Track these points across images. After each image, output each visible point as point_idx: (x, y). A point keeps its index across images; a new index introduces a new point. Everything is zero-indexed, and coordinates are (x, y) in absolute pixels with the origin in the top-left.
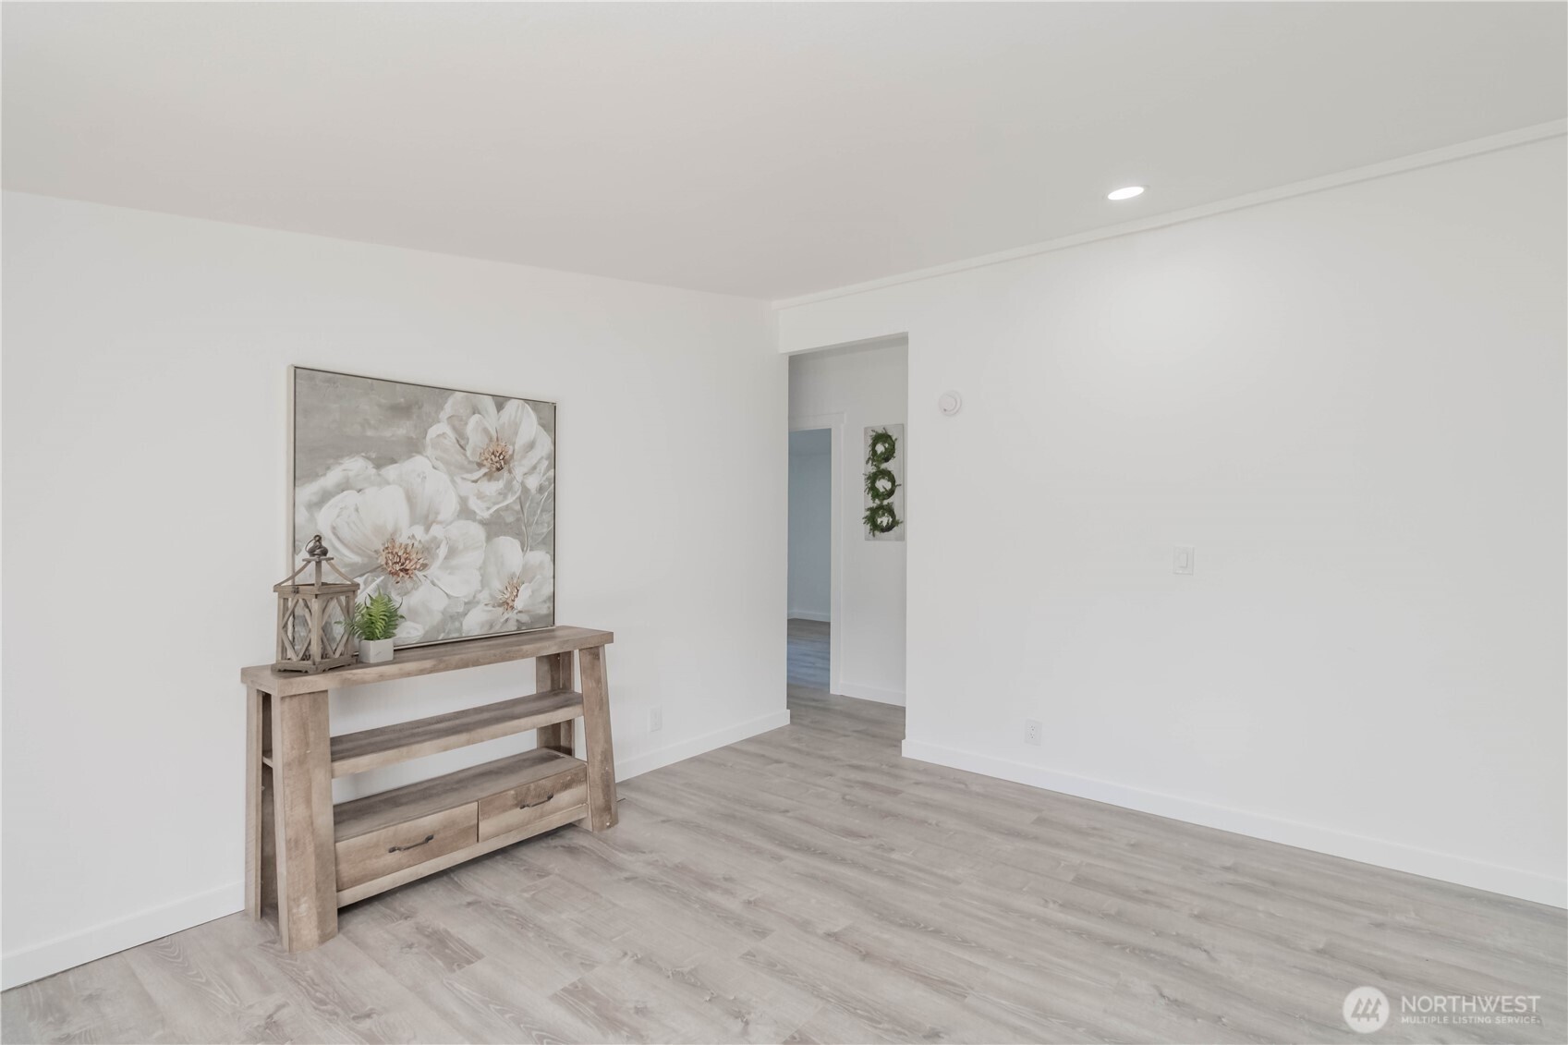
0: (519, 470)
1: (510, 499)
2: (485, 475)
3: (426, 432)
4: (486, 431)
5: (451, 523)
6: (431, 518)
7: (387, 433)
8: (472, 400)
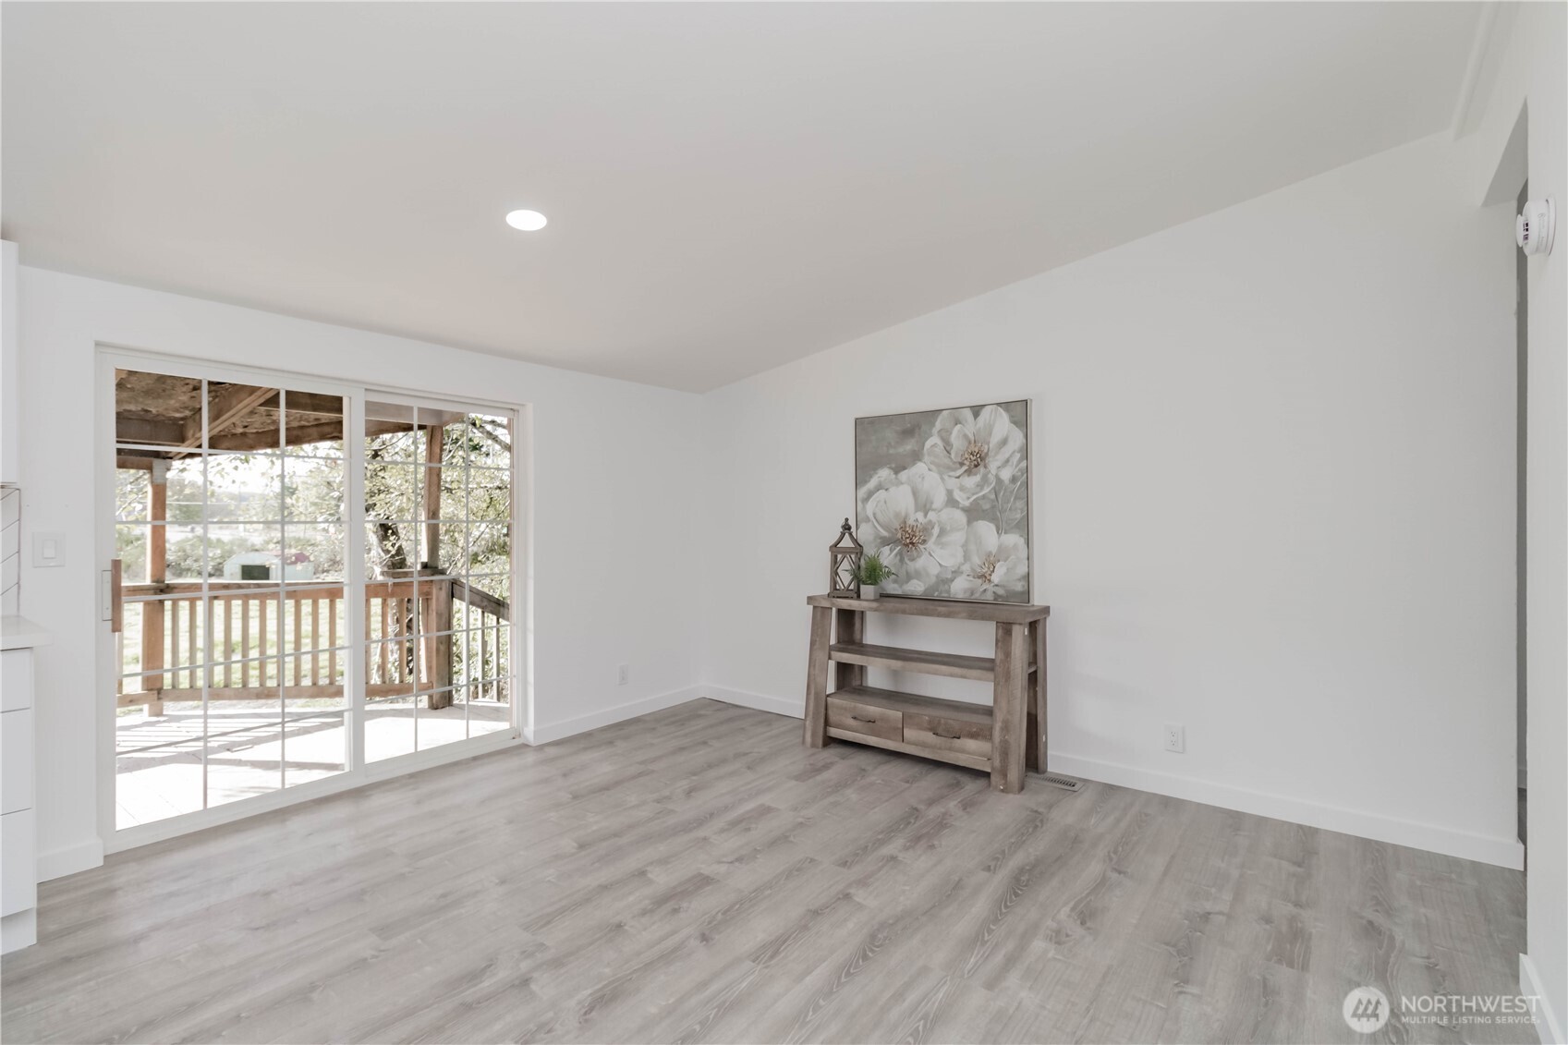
0: (993, 465)
1: (986, 490)
2: (966, 471)
3: (924, 445)
4: (965, 436)
5: (941, 510)
6: (928, 506)
7: (901, 450)
8: (955, 413)
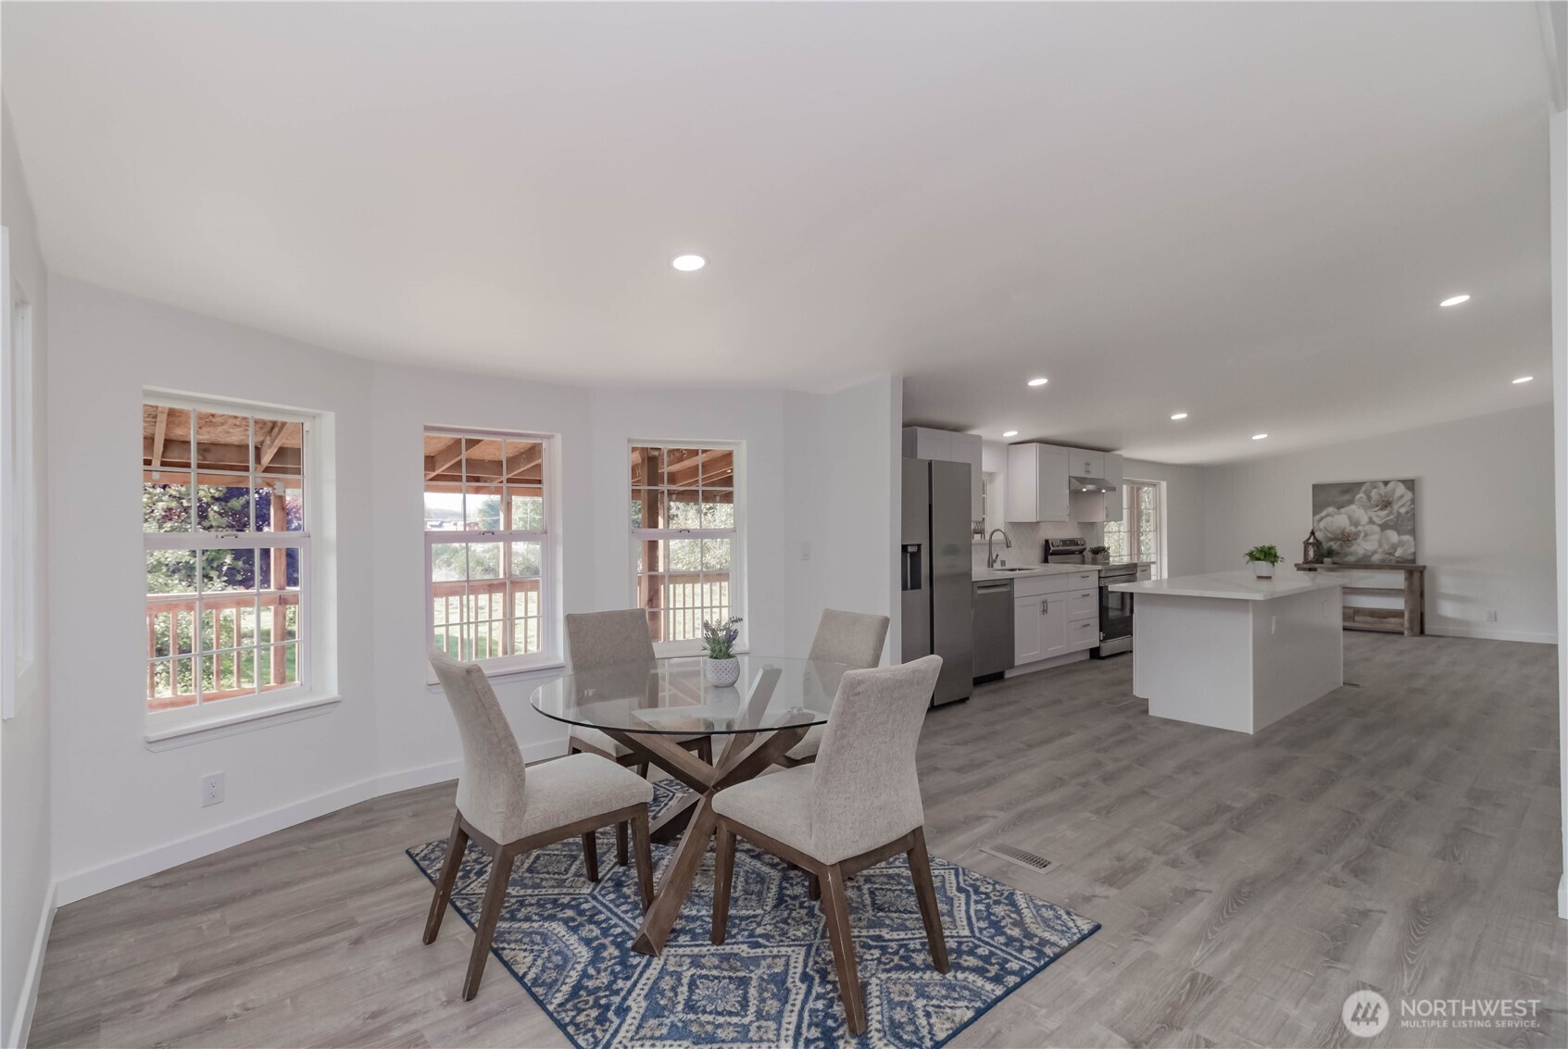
0: (1396, 507)
1: (1391, 517)
2: (1379, 509)
3: (1354, 497)
4: (1380, 494)
5: (1366, 525)
6: (1357, 524)
7: (1341, 499)
8: (1374, 484)
